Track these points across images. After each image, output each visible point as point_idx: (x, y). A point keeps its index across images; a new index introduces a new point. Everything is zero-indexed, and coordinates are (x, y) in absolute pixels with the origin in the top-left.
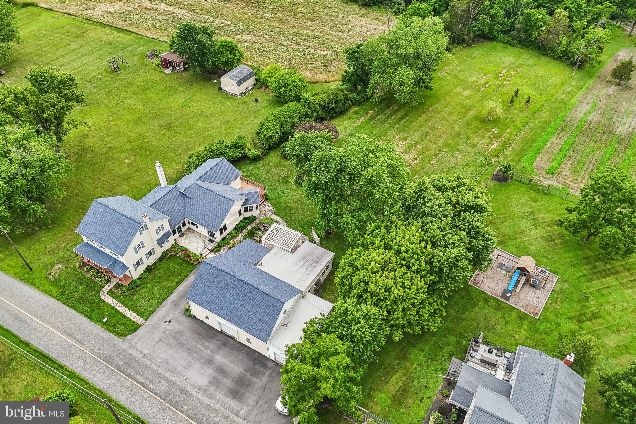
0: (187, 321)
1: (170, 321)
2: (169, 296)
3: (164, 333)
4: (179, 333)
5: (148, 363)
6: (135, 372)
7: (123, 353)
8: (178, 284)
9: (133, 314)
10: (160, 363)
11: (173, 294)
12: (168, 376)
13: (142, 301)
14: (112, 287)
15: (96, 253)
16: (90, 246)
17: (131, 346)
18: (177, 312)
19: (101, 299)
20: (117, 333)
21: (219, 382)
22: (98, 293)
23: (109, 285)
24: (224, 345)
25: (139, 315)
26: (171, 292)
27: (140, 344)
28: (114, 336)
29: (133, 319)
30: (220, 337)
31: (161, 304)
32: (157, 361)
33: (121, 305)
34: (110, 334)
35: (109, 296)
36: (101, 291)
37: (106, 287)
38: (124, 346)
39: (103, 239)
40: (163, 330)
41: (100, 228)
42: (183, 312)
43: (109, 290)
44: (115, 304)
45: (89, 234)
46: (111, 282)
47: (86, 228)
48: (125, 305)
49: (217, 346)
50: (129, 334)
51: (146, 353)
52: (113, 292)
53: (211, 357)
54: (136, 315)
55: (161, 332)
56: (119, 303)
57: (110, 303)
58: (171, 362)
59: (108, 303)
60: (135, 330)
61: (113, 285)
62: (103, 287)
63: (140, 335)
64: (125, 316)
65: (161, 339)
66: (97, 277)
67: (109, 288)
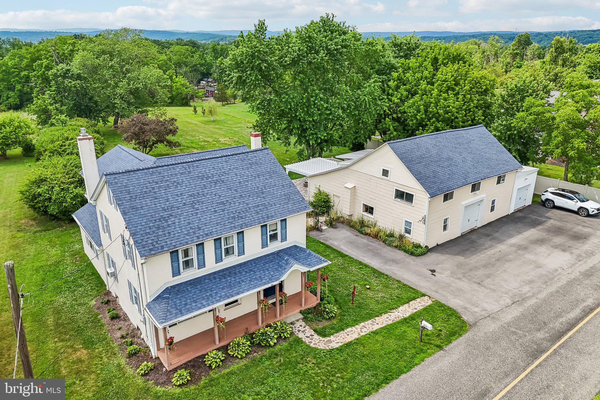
0: (432, 257)
1: (433, 271)
2: (366, 266)
3: (460, 279)
4: (460, 266)
5: (532, 302)
6: (559, 316)
7: (513, 330)
9: (401, 308)
10: (532, 288)
11: (365, 262)
12: (560, 284)
13: (370, 294)
14: (307, 327)
15: (223, 280)
16: (191, 284)
17: (492, 317)
18: (412, 262)
19: (337, 349)
20: (454, 334)
21: (560, 245)
22: (314, 352)
23: (299, 331)
24: (488, 235)
25: (408, 302)
26: (360, 263)
27: (486, 306)
28: (461, 338)
29: (415, 311)
30: (474, 237)
31: (387, 275)
32: (529, 291)
33: (370, 322)
34: (454, 343)
35: (335, 334)
36: (309, 346)
37: (301, 335)
38: (491, 327)
39: (234, 218)
40: (452, 279)
41: (196, 206)
42: (413, 257)
43: (313, 333)
44: (365, 329)
45: (187, 234)
46: (292, 323)
47: (160, 233)
48: (373, 317)
49: (490, 240)
50: (460, 317)
51: (509, 301)
52: (324, 328)
53: (513, 245)
54: (406, 305)
55: (457, 281)
56: (362, 324)
57: (355, 336)
58: (529, 278)
59: (357, 339)
60: (449, 308)
61: (303, 324)
62: (299, 341)
63: (462, 303)
64: (405, 319)
65: (475, 282)
66: (259, 343)
67: (309, 332)
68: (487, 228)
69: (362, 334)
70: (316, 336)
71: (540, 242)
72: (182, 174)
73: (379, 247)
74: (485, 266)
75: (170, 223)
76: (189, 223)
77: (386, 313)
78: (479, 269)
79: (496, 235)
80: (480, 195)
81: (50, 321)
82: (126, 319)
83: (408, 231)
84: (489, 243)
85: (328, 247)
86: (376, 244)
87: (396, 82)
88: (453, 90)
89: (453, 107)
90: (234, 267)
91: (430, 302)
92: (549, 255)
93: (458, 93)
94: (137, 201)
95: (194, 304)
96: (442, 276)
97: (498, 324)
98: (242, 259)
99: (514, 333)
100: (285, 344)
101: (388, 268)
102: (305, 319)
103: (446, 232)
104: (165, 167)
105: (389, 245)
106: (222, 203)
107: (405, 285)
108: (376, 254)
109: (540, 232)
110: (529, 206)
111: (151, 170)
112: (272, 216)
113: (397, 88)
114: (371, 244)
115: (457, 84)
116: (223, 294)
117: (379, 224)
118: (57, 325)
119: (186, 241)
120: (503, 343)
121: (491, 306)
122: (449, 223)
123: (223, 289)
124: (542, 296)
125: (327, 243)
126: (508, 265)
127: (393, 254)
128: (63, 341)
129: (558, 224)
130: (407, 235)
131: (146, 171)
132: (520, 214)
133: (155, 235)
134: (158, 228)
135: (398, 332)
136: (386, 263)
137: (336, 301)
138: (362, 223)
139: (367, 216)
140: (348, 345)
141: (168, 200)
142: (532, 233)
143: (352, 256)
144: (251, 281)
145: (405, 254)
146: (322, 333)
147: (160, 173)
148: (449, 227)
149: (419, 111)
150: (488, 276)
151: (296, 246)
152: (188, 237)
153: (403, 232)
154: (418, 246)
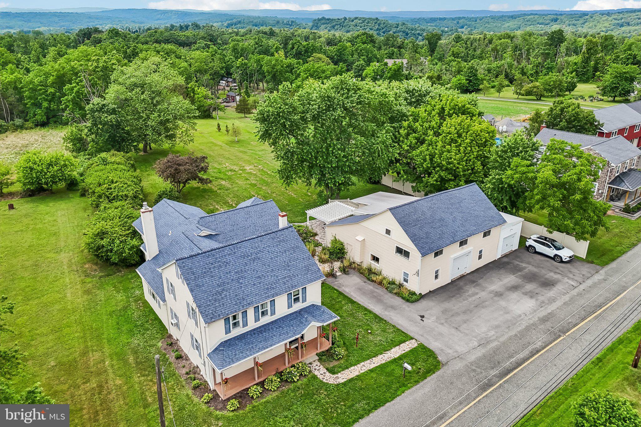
0: (424, 303)
1: (422, 317)
2: (370, 312)
3: (442, 324)
4: (445, 312)
5: (494, 344)
6: (511, 357)
7: (474, 368)
8: (353, 302)
9: (393, 350)
10: (496, 332)
11: (369, 308)
12: (520, 328)
13: (371, 337)
14: (321, 366)
15: (261, 335)
16: (238, 339)
17: (459, 357)
18: (407, 308)
19: (342, 383)
20: (430, 371)
21: (530, 292)
22: (325, 386)
23: (315, 369)
24: (473, 282)
25: (399, 345)
26: (366, 309)
27: (458, 348)
28: (434, 375)
29: (404, 352)
30: (461, 283)
31: (385, 321)
32: (494, 335)
33: (368, 361)
34: (429, 379)
35: (342, 372)
36: (322, 382)
37: (316, 373)
38: (458, 365)
39: (268, 289)
40: (436, 324)
41: (241, 281)
42: (408, 304)
43: (325, 371)
44: (364, 368)
45: (235, 304)
46: (310, 364)
47: (217, 305)
48: (371, 358)
49: (474, 287)
50: (436, 358)
51: (476, 344)
52: (334, 367)
53: (491, 292)
54: (398, 347)
55: (440, 326)
56: (363, 363)
57: (357, 373)
58: (496, 323)
59: (357, 376)
60: (430, 350)
61: (319, 364)
62: (315, 377)
63: (440, 346)
64: (395, 359)
65: (454, 327)
66: (286, 380)
67: (323, 370)
68: (475, 274)
69: (362, 372)
70: (328, 374)
71: (514, 288)
72: (229, 255)
73: (382, 293)
74: (464, 312)
75: (223, 296)
76: (236, 295)
77: (381, 354)
78: (459, 314)
79: (481, 281)
80: (466, 248)
81: (131, 359)
82: (187, 359)
83: (406, 281)
84: (473, 289)
85: (340, 293)
86: (380, 291)
87: (406, 131)
88: (456, 142)
89: (455, 160)
90: (268, 324)
91: (416, 345)
92: (518, 301)
93: (460, 145)
94: (200, 280)
95: (241, 355)
96: (429, 321)
97: (465, 363)
98: (274, 318)
99: (474, 371)
100: (305, 380)
101: (387, 313)
102: (320, 360)
103: (437, 280)
104: (217, 250)
105: (391, 292)
106: (259, 277)
107: (398, 329)
108: (379, 300)
109: (517, 279)
110: (515, 250)
111: (207, 253)
112: (296, 286)
113: (408, 135)
114: (376, 290)
115: (460, 136)
116: (261, 346)
117: (383, 272)
118: (137, 363)
119: (235, 309)
120: (464, 379)
121: (461, 348)
122: (439, 273)
123: (261, 342)
124: (502, 339)
125: (340, 290)
126: (483, 310)
127: (392, 300)
128: (144, 376)
129: (535, 270)
130: (405, 283)
131: (204, 254)
132: (506, 260)
133: (213, 306)
134: (215, 301)
135: (388, 370)
136: (386, 310)
137: (344, 343)
138: (370, 270)
139: (374, 264)
140: (351, 380)
141: (220, 278)
142: (510, 279)
143: (359, 303)
144: (280, 335)
145: (402, 300)
146: (332, 371)
147: (214, 255)
148: (440, 276)
149: (425, 160)
150: (465, 322)
151: (313, 305)
152: (236, 307)
153: (402, 281)
154: (414, 294)
